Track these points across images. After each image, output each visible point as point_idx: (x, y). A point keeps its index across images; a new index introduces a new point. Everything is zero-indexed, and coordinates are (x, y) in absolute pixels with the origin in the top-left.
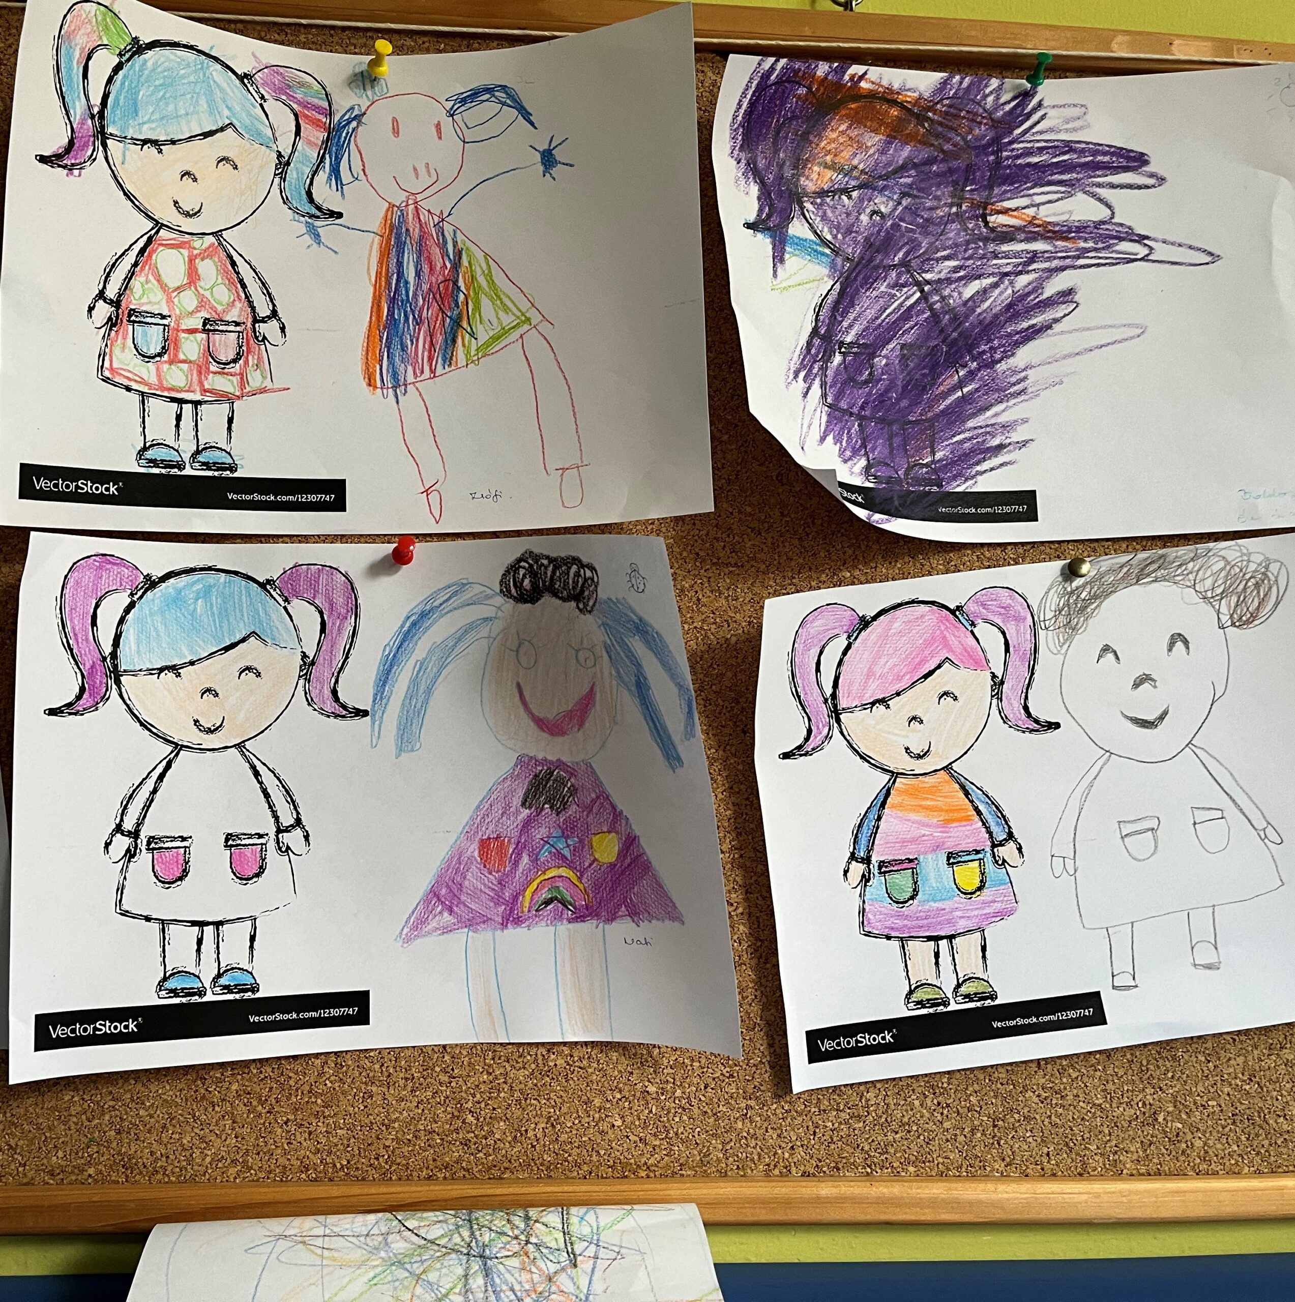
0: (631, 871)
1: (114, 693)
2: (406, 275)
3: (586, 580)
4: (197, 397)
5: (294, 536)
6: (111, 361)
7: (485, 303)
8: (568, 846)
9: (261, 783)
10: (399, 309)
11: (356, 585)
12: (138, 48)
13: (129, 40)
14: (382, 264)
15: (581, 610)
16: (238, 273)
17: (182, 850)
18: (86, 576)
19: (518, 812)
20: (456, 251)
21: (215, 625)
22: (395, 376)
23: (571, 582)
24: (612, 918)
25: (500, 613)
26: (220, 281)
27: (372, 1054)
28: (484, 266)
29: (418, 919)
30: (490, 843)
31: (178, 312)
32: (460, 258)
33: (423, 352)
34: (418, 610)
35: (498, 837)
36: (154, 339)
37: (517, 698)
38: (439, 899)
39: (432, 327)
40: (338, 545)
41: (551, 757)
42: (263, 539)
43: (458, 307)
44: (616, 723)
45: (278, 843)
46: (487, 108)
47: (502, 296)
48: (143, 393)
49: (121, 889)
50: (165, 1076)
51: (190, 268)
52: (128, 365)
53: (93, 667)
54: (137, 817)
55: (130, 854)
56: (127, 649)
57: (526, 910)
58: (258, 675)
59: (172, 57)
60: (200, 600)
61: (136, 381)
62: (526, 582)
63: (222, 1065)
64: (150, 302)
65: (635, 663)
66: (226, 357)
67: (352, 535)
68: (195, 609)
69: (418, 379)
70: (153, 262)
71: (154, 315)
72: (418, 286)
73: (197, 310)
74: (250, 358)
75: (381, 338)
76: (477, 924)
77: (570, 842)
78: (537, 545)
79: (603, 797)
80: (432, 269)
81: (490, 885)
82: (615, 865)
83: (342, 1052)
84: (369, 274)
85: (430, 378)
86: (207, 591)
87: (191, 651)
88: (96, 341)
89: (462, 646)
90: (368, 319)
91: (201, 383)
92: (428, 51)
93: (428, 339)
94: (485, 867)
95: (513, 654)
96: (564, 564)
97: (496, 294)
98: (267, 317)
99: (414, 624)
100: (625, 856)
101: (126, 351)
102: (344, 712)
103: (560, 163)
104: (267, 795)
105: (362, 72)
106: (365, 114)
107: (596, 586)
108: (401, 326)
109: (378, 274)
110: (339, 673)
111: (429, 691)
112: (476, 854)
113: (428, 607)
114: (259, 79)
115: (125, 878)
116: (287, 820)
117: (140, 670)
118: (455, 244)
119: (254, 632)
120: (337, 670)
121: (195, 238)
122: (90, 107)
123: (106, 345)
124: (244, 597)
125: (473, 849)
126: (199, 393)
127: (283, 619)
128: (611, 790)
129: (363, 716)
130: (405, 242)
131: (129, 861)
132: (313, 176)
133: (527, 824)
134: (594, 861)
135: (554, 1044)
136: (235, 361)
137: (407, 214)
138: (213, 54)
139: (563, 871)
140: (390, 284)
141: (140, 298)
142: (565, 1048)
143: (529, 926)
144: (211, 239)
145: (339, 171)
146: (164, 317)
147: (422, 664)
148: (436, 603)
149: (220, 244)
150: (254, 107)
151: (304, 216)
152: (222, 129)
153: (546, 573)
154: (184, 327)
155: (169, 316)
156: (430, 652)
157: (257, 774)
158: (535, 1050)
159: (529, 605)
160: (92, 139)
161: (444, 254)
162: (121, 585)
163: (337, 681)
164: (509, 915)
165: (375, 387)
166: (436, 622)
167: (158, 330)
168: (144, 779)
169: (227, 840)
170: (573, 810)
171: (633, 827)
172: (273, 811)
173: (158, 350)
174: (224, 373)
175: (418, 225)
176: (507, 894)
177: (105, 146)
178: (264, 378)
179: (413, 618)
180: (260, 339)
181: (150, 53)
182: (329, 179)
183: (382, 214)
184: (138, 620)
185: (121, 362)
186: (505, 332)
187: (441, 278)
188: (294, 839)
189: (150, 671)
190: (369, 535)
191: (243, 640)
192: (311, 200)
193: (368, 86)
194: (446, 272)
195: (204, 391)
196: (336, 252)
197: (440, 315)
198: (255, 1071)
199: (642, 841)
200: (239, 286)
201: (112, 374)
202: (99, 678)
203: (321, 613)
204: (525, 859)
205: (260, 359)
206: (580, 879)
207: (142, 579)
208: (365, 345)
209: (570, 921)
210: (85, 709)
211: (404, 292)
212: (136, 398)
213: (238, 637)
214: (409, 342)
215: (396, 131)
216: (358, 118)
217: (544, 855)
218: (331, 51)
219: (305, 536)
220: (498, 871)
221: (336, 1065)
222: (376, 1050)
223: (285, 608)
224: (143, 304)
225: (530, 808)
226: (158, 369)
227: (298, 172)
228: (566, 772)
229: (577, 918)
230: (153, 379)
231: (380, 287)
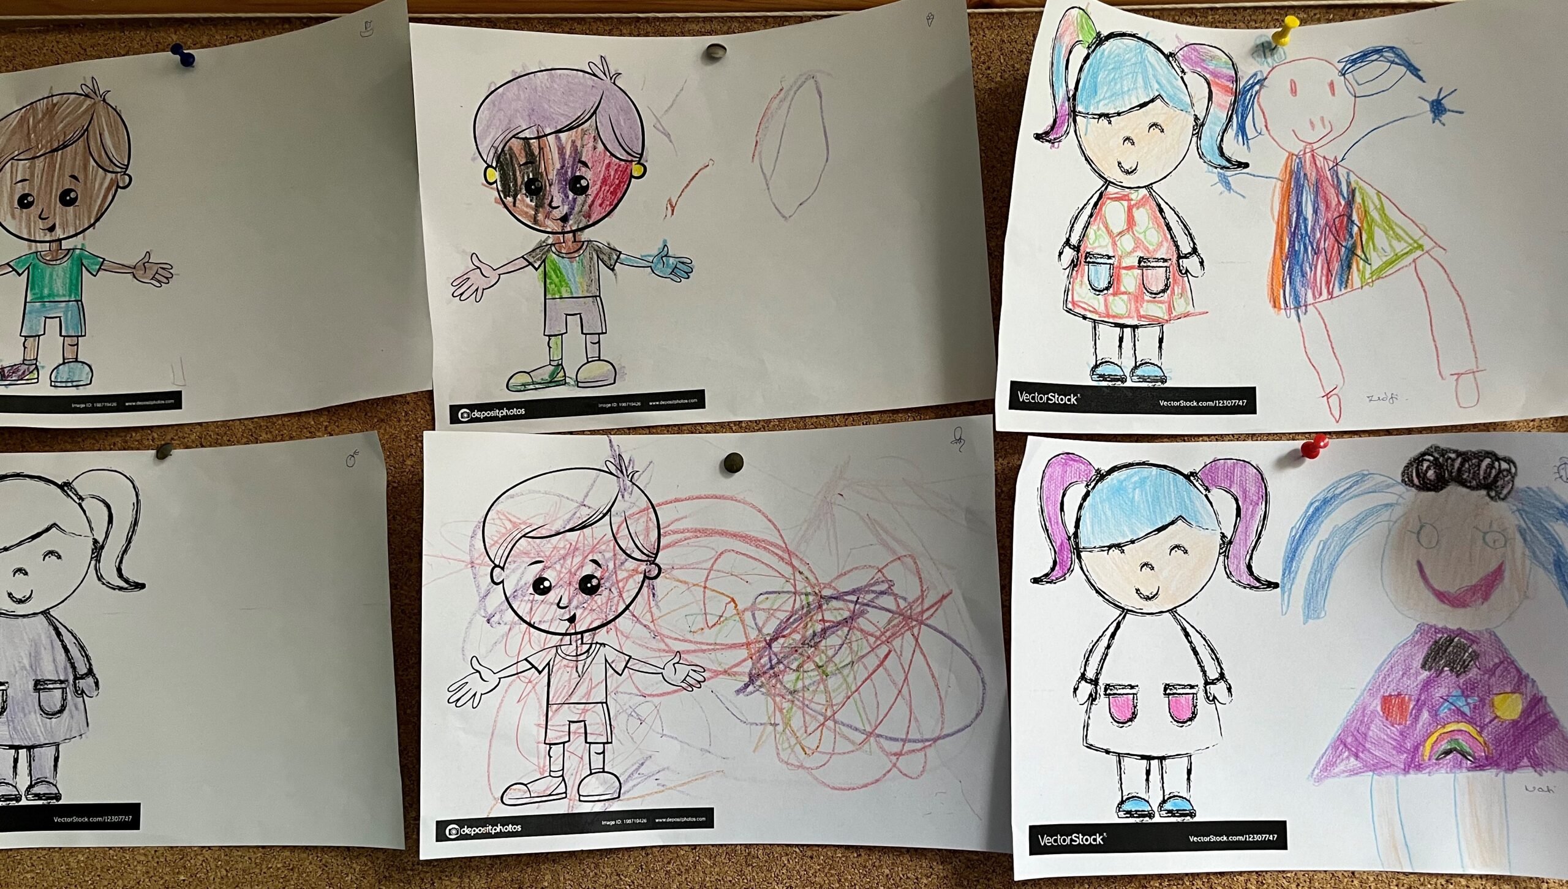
0: (1536, 727)
1: (1077, 566)
2: (1304, 213)
3: (1500, 471)
4: (1135, 322)
5: (1212, 435)
6: (1073, 295)
7: (1379, 233)
8: (1468, 704)
9: (1191, 642)
10: (1299, 242)
11: (1266, 476)
12: (1101, 40)
13: (1095, 35)
14: (1283, 205)
15: (1492, 498)
16: (1165, 218)
17: (1132, 696)
18: (1057, 470)
19: (1417, 674)
20: (1350, 190)
21: (1149, 509)
22: (1296, 297)
23: (1482, 473)
24: (1513, 767)
25: (1401, 500)
26: (1151, 225)
27: (1289, 875)
28: (1377, 202)
29: (1327, 762)
30: (1391, 700)
31: (1120, 253)
32: (1353, 196)
33: (1321, 277)
34: (1321, 497)
35: (1399, 694)
36: (1103, 275)
37: (1417, 574)
38: (1345, 746)
39: (1329, 256)
40: (1249, 443)
41: (1453, 626)
42: (1186, 438)
43: (1352, 238)
44: (1526, 597)
45: (1206, 693)
46: (1376, 67)
47: (1394, 227)
48: (1095, 320)
49: (1086, 726)
50: (1113, 883)
51: (1128, 216)
52: (1084, 298)
53: (1062, 544)
54: (1096, 668)
55: (1092, 698)
56: (1085, 530)
57: (1426, 758)
58: (1186, 552)
59: (1121, 45)
60: (1137, 490)
61: (1090, 311)
62: (1431, 474)
63: (1160, 877)
64: (1100, 246)
65: (1555, 544)
66: (1157, 288)
67: (1261, 434)
68: (1134, 497)
69: (1317, 300)
70: (1103, 212)
71: (1103, 256)
72: (1316, 221)
73: (1134, 250)
74: (1176, 288)
75: (1284, 267)
76: (1381, 768)
77: (1469, 700)
78: (1443, 441)
79: (1507, 663)
80: (1328, 207)
81: (1393, 735)
82: (1518, 722)
83: (1262, 872)
84: (1272, 214)
85: (1328, 299)
86: (1143, 481)
87: (1133, 532)
88: (1062, 278)
89: (1361, 529)
90: (1273, 251)
91: (1138, 311)
92: (1319, 21)
93: (1326, 265)
94: (1387, 719)
95: (1414, 536)
96: (1475, 458)
97: (1389, 224)
98: (1189, 253)
99: (1317, 509)
100: (1529, 715)
101: (1084, 286)
102: (1258, 585)
103: (1449, 110)
104: (1196, 653)
105: (1263, 44)
106: (1266, 78)
107: (1513, 477)
108: (1301, 256)
109: (1281, 214)
110: (1253, 551)
111: (1332, 567)
112: (1379, 708)
113: (1330, 495)
114: (1180, 56)
115: (1089, 718)
116: (1213, 674)
117: (1094, 548)
118: (1349, 184)
119: (1181, 516)
120: (1251, 548)
121: (1132, 191)
122: (1068, 92)
123: (1070, 283)
124: (1172, 487)
125: (1376, 705)
126: (1136, 319)
127: (1204, 507)
128: (1515, 654)
129: (1274, 588)
130: (1303, 185)
131: (1092, 704)
132: (1223, 133)
133: (1427, 685)
134: (1495, 718)
135: (1452, 875)
136: (1163, 291)
137: (1305, 162)
138: (1148, 39)
139: (1463, 726)
140: (1290, 221)
141: (1094, 243)
142: (1462, 880)
143: (1429, 773)
144: (1144, 191)
145: (1245, 128)
146: (1109, 258)
147: (1325, 544)
148: (1337, 492)
149: (1151, 194)
150: (1177, 80)
151: (1216, 168)
152: (1152, 101)
153: (1452, 465)
154: (1124, 265)
155: (1114, 257)
156: (1332, 535)
157: (1187, 635)
158: (1435, 880)
159: (1433, 493)
160: (1067, 117)
161: (1339, 192)
162: (1080, 478)
163: (1251, 558)
164: (1411, 762)
165: (1280, 309)
166: (1338, 507)
167: (1106, 268)
168: (1100, 637)
169: (1165, 689)
170: (1473, 673)
171: (1540, 689)
172: (1201, 666)
173: (1106, 285)
174: (1156, 302)
175: (1314, 170)
176: (1409, 745)
177: (1075, 121)
178: (1188, 304)
179: (1317, 504)
180: (1183, 272)
181: (1107, 43)
182: (1237, 135)
183: (1283, 162)
184: (1092, 506)
185: (1080, 295)
186: (1398, 258)
187: (1336, 214)
188: (1218, 690)
189: (1102, 548)
190: (1276, 434)
191: (1173, 523)
192: (1222, 154)
193: (1268, 54)
194: (1341, 208)
195: (1140, 317)
196: (1244, 197)
197: (1336, 245)
198: (1188, 883)
199: (1549, 701)
200: (1166, 228)
201: (1073, 306)
202: (1066, 554)
203: (1236, 500)
204: (1425, 715)
205: (1183, 289)
206: (1480, 733)
207: (1094, 473)
208: (1271, 273)
209: (1469, 769)
210: (1057, 579)
211: (1303, 227)
212: (1089, 325)
213: (1169, 520)
214: (1308, 269)
215: (1294, 92)
216: (1261, 82)
217: (1444, 712)
218: (1235, 28)
219: (1222, 435)
220: (1400, 724)
221: (1257, 882)
222: (1292, 872)
223: (1206, 496)
224: (1095, 248)
225: (1430, 669)
226: (1105, 300)
227: (1211, 131)
228: (1468, 639)
229: (1476, 767)
230: (1102, 309)
231: (1282, 225)
